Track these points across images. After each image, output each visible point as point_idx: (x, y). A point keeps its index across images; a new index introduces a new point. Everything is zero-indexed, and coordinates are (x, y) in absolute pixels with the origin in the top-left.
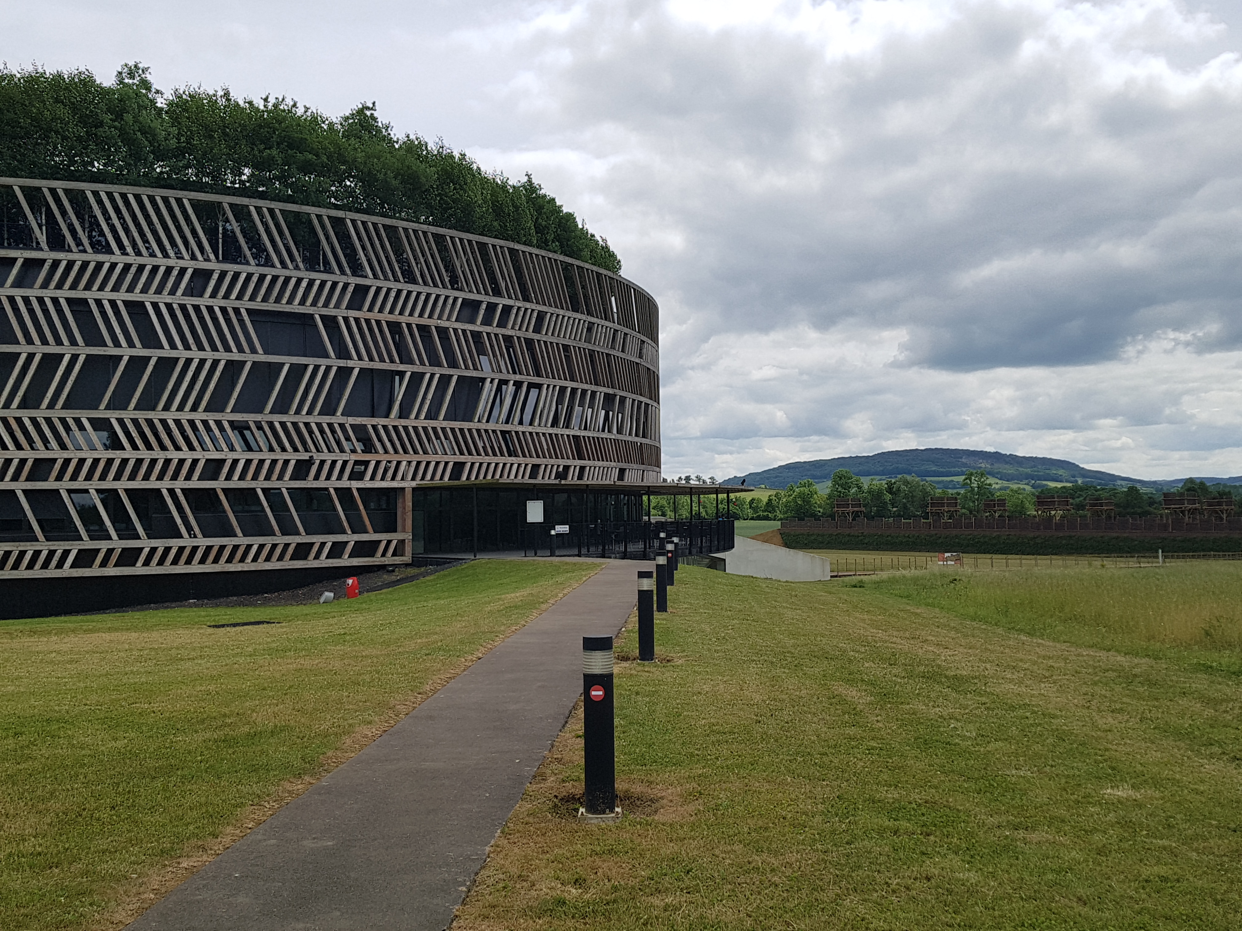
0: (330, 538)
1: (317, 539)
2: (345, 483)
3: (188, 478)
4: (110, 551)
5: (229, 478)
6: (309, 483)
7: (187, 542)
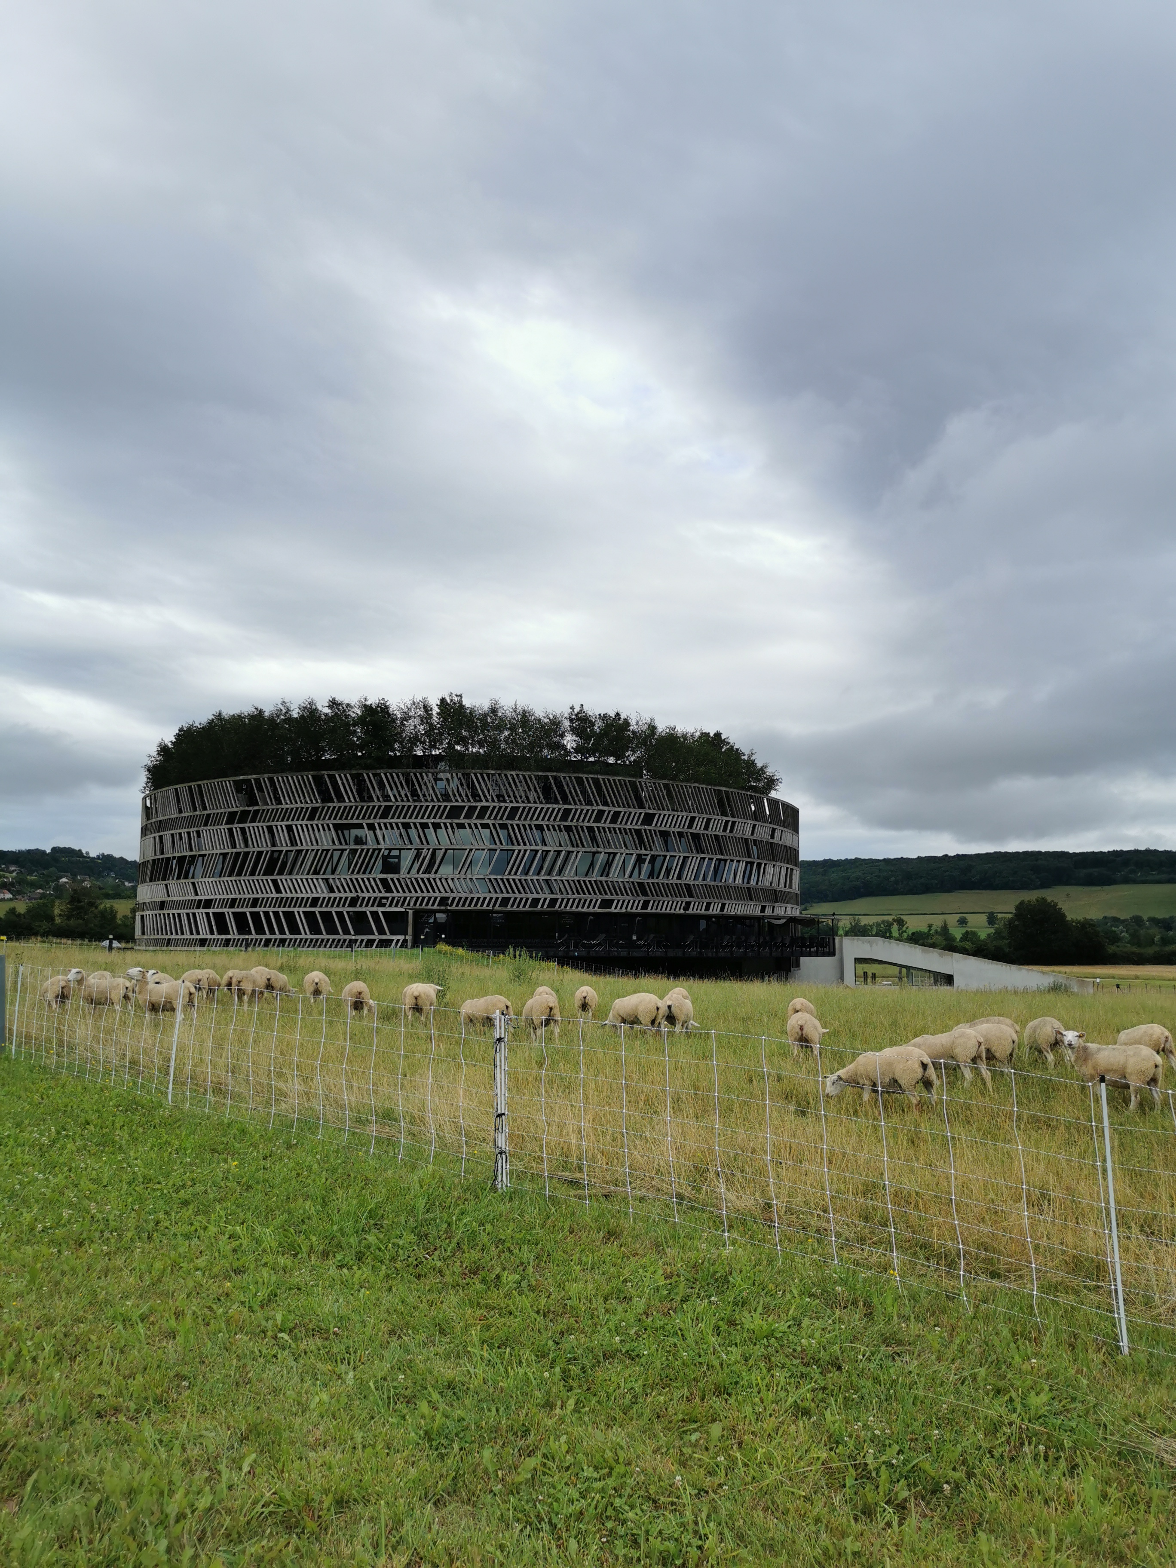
0: (366, 937)
1: (360, 937)
2: (375, 909)
3: (305, 906)
4: (276, 940)
5: (321, 906)
6: (357, 909)
7: (303, 936)
